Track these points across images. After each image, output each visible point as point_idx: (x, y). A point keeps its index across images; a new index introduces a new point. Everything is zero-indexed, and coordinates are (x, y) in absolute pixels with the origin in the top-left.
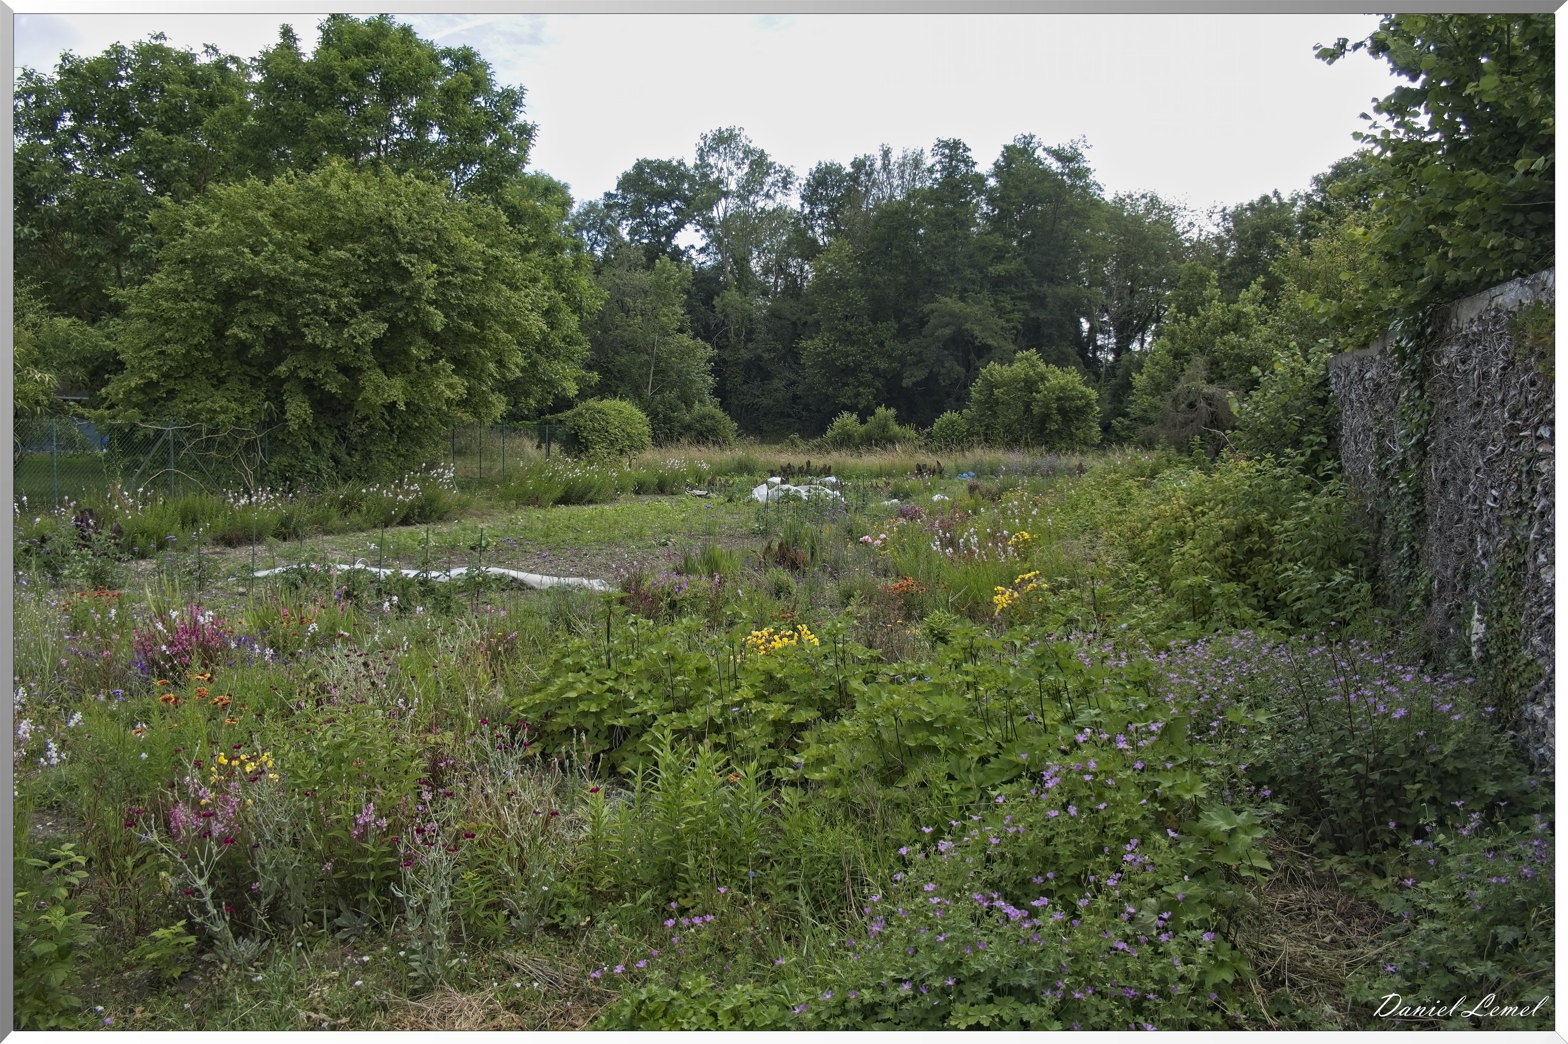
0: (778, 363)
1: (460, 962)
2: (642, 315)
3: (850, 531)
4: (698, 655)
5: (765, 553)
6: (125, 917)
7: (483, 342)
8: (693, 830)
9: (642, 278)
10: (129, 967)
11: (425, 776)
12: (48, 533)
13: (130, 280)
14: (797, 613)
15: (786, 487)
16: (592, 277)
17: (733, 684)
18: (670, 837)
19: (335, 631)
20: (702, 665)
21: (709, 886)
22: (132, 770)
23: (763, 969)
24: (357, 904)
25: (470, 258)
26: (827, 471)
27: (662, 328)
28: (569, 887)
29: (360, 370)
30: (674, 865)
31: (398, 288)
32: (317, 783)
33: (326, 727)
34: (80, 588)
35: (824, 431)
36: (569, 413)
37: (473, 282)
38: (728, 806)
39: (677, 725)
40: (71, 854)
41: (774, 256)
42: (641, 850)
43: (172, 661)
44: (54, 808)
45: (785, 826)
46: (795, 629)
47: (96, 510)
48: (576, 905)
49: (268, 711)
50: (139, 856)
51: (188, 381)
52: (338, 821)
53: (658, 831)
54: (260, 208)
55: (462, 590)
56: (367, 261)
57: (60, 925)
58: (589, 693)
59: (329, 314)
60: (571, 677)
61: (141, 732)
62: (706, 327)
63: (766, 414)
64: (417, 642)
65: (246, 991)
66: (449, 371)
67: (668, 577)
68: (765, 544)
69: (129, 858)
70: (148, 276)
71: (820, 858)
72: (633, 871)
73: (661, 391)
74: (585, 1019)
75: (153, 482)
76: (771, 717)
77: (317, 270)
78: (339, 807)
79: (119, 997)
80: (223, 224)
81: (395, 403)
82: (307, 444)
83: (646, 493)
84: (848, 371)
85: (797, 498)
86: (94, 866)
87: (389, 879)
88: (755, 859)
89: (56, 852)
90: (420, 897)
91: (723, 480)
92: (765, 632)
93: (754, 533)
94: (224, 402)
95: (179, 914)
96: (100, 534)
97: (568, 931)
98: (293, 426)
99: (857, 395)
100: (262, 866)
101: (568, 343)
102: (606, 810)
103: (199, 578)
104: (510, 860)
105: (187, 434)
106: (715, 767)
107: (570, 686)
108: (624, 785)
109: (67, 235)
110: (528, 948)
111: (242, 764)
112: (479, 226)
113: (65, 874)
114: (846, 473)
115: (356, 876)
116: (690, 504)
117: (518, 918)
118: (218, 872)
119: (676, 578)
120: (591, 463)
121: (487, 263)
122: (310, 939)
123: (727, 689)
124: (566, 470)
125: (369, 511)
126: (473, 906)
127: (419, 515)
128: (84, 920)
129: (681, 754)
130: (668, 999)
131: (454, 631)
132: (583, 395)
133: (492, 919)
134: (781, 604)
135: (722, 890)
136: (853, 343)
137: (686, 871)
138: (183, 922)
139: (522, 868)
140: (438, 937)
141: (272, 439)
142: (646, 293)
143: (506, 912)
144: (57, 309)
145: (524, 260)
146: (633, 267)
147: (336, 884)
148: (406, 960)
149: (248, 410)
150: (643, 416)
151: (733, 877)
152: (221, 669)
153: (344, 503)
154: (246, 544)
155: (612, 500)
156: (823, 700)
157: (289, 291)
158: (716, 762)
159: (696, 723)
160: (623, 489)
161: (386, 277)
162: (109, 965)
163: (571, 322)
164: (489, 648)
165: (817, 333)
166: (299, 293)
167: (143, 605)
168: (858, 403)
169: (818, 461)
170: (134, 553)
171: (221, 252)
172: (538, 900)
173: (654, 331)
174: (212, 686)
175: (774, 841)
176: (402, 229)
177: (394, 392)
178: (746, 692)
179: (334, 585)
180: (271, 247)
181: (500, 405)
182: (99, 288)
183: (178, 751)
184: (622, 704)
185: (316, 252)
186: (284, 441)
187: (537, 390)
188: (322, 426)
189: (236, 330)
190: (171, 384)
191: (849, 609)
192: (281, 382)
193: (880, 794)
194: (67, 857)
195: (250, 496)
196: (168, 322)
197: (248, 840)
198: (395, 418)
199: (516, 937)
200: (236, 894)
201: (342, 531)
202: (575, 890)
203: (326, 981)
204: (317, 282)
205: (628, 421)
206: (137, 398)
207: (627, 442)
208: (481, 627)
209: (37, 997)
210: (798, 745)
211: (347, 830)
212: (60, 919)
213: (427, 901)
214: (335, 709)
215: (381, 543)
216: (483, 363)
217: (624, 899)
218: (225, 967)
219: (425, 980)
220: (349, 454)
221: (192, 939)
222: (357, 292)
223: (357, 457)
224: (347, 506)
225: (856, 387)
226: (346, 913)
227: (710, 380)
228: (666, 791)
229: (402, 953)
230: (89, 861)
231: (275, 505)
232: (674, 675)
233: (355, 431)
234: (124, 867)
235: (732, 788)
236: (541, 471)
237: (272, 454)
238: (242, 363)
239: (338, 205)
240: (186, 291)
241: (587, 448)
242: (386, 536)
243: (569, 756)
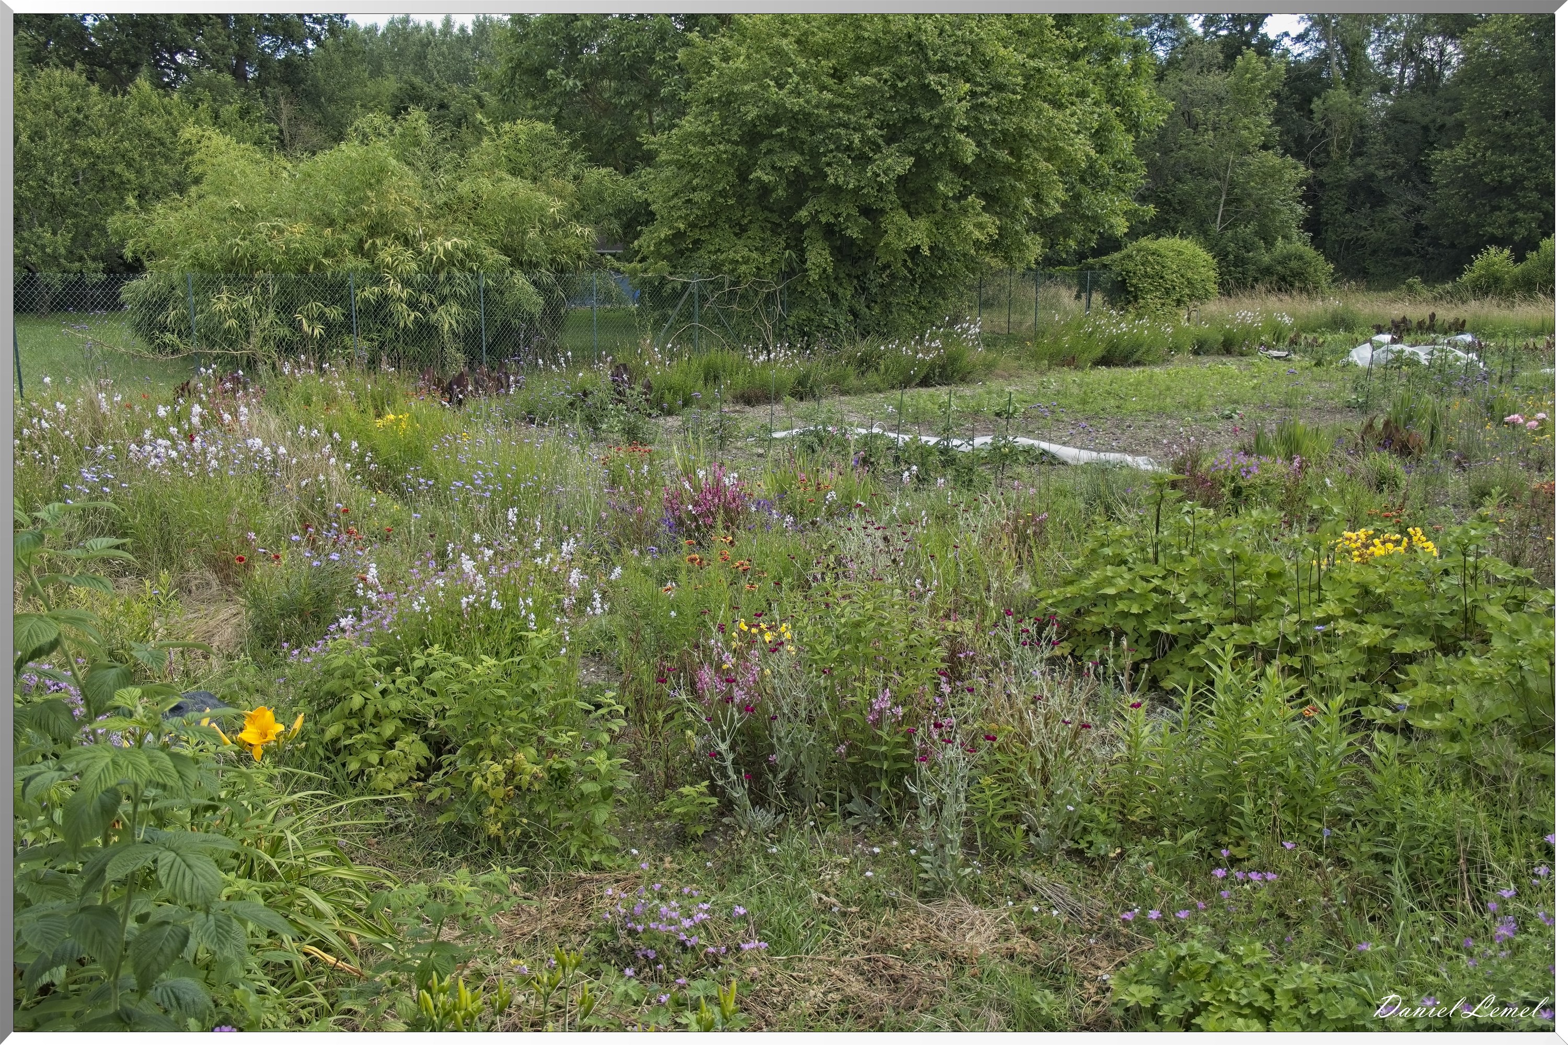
0: (1397, 183)
1: (973, 872)
2: (1214, 129)
3: (1490, 408)
4: (1271, 557)
5: (1365, 432)
6: (656, 767)
7: (1019, 173)
8: (1253, 769)
9: (1217, 81)
10: (659, 817)
11: (943, 666)
12: (589, 387)
13: (661, 126)
14: (1406, 512)
15: (1397, 347)
16: (1151, 85)
17: (1315, 596)
18: (1224, 772)
19: (850, 499)
20: (1275, 569)
21: (1269, 838)
22: (662, 627)
23: (1335, 949)
24: (868, 792)
25: (1008, 74)
26: (1459, 327)
27: (1239, 145)
28: (1097, 811)
29: (882, 211)
30: (1226, 805)
31: (926, 115)
32: (834, 660)
33: (844, 603)
34: (617, 443)
35: (1460, 272)
36: (1116, 255)
37: (1011, 101)
38: (1299, 744)
39: (1239, 639)
40: (613, 702)
41: (1401, 37)
42: (1184, 780)
43: (697, 521)
44: (597, 655)
45: (1376, 780)
46: (1403, 532)
47: (629, 365)
48: (1104, 832)
49: (785, 581)
50: (668, 711)
51: (712, 230)
52: (852, 703)
53: (1208, 763)
54: (785, 35)
55: (985, 461)
56: (893, 86)
57: (603, 768)
58: (1130, 591)
59: (853, 150)
60: (1110, 570)
61: (671, 591)
62: (1299, 140)
63: (1374, 252)
64: (937, 517)
65: (762, 860)
66: (979, 209)
67: (1233, 458)
68: (1366, 420)
69: (660, 713)
70: (677, 120)
71: (1424, 828)
72: (1173, 805)
73: (1233, 225)
74: (1110, 962)
75: (679, 337)
76: (1365, 642)
77: (840, 100)
78: (854, 689)
79: (650, 843)
80: (748, 57)
81: (918, 247)
82: (825, 295)
83: (1207, 353)
84: (1500, 190)
85: (1413, 362)
86: (630, 716)
87: (903, 772)
88: (1330, 814)
89: (601, 699)
90: (935, 796)
91: (1310, 337)
92: (1362, 533)
93: (1349, 406)
94: (745, 252)
95: (702, 774)
96: (633, 389)
97: (1094, 860)
98: (814, 276)
99: (1512, 223)
100: (779, 739)
101: (1119, 170)
102: (1147, 729)
103: (721, 438)
104: (1032, 771)
105: (711, 287)
106: (1287, 696)
107: (1109, 581)
108: (1166, 702)
109: (606, 83)
110: (1047, 870)
111: (762, 632)
112: (1020, 33)
113: (607, 720)
114: (1489, 329)
115: (869, 763)
116: (1265, 368)
117: (1038, 835)
118: (739, 739)
119: (1243, 460)
120: (1140, 316)
121: (1027, 77)
122: (822, 820)
123: (1306, 601)
124: (1109, 324)
125: (887, 370)
126: (989, 814)
127: (940, 376)
128: (623, 766)
129: (1245, 676)
130: (1213, 962)
131: (977, 508)
132: (1133, 234)
133: (1009, 831)
134: (1384, 499)
135: (1289, 845)
136: (1513, 151)
137: (1241, 814)
138: (707, 783)
139: (1045, 781)
140: (951, 841)
141: (792, 291)
142: (1220, 100)
143: (1024, 827)
144: (596, 160)
145: (1070, 71)
146: (1206, 68)
147: (849, 768)
148: (917, 860)
149: (768, 260)
150: (1209, 257)
151: (1300, 831)
152: (741, 533)
153: (862, 361)
154: (764, 403)
155: (1164, 361)
156: (1439, 627)
157: (812, 126)
158: (1287, 689)
159: (1264, 639)
160: (1178, 348)
161: (913, 103)
162: (642, 813)
163: (1124, 142)
164: (1016, 529)
165: (1459, 139)
166: (822, 129)
167: (672, 462)
168: (1515, 233)
169: (1446, 313)
170: (662, 409)
171: (747, 88)
172: (1060, 821)
173: (1229, 149)
174: (734, 549)
175: (1358, 796)
176: (932, 44)
177: (918, 235)
178: (1331, 607)
179: (852, 450)
180: (796, 78)
181: (1035, 248)
182: (633, 136)
183: (704, 613)
184: (1170, 608)
185: (841, 81)
186: (802, 293)
187: (1078, 229)
188: (842, 275)
189: (759, 173)
190: (696, 234)
191: (1483, 511)
192: (801, 228)
193: (1520, 758)
194: (610, 705)
195: (769, 353)
196: (695, 167)
197: (767, 711)
198: (918, 265)
199: (1034, 856)
200: (754, 763)
201: (859, 392)
202: (1105, 816)
203: (837, 865)
204: (841, 114)
205: (1189, 264)
206: (667, 249)
207: (1187, 291)
208: (1008, 505)
209: (584, 832)
210: (1399, 681)
211: (862, 714)
212: (603, 762)
213: (941, 802)
214: (853, 584)
215: (900, 407)
216: (1018, 199)
217: (1163, 835)
218: (743, 833)
219: (936, 884)
220: (868, 307)
221: (714, 800)
222: (882, 122)
223: (877, 310)
224: (865, 363)
225: (1512, 211)
226: (858, 799)
227: (1300, 209)
228: (1222, 717)
229: (913, 852)
230: (627, 710)
231: (793, 362)
232: (1237, 578)
233: (875, 281)
234: (656, 721)
235: (1306, 723)
236: (1080, 326)
237: (789, 307)
238: (765, 208)
239: (864, 24)
240: (713, 133)
241: (1136, 298)
242: (905, 398)
243: (1103, 662)
